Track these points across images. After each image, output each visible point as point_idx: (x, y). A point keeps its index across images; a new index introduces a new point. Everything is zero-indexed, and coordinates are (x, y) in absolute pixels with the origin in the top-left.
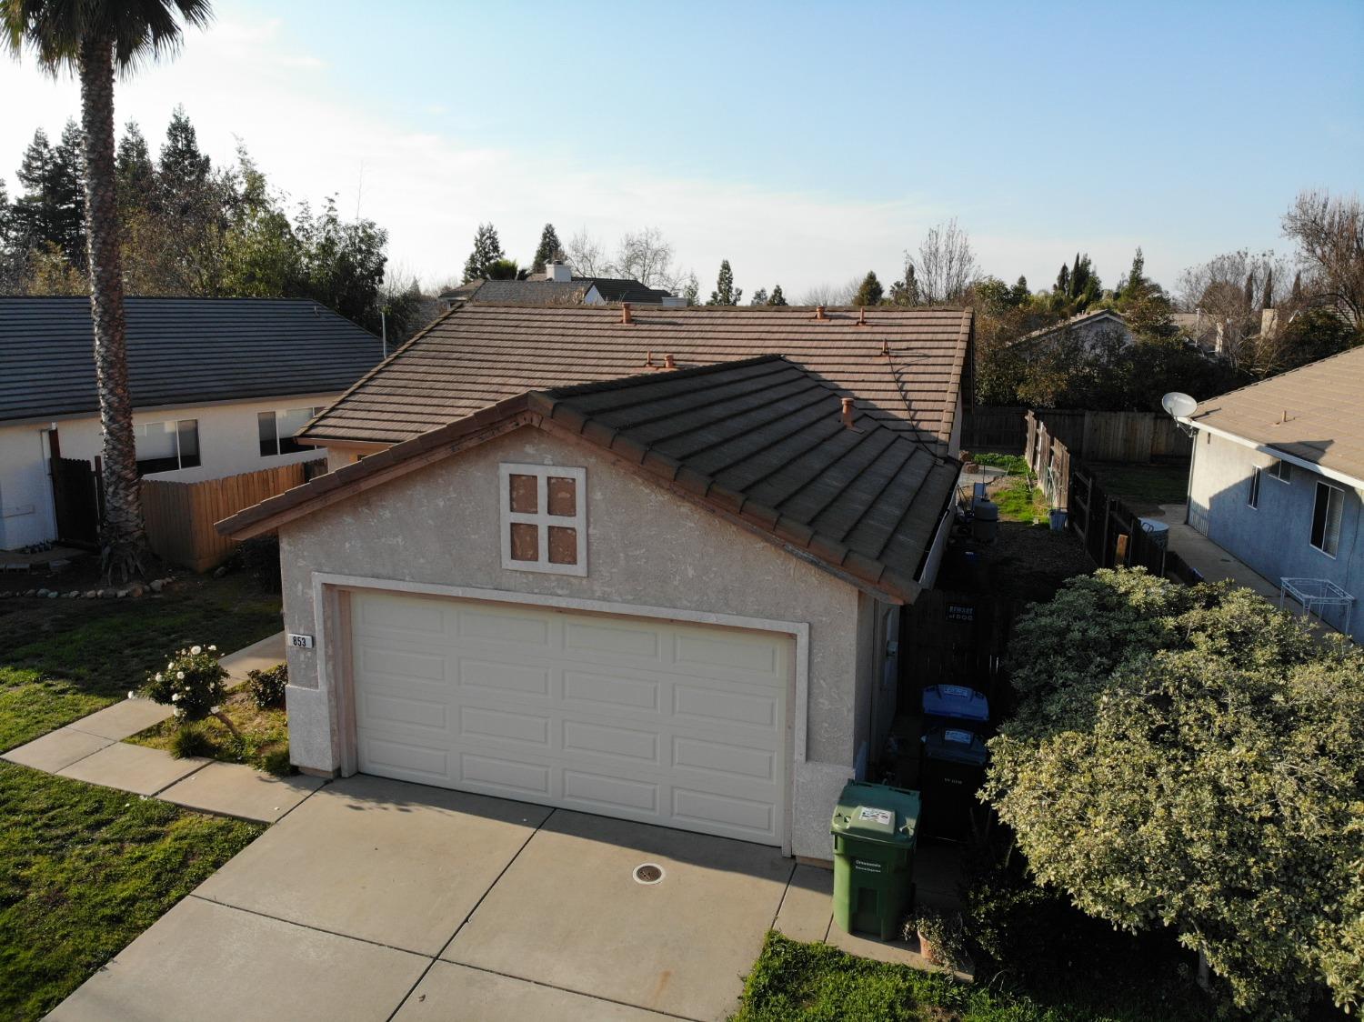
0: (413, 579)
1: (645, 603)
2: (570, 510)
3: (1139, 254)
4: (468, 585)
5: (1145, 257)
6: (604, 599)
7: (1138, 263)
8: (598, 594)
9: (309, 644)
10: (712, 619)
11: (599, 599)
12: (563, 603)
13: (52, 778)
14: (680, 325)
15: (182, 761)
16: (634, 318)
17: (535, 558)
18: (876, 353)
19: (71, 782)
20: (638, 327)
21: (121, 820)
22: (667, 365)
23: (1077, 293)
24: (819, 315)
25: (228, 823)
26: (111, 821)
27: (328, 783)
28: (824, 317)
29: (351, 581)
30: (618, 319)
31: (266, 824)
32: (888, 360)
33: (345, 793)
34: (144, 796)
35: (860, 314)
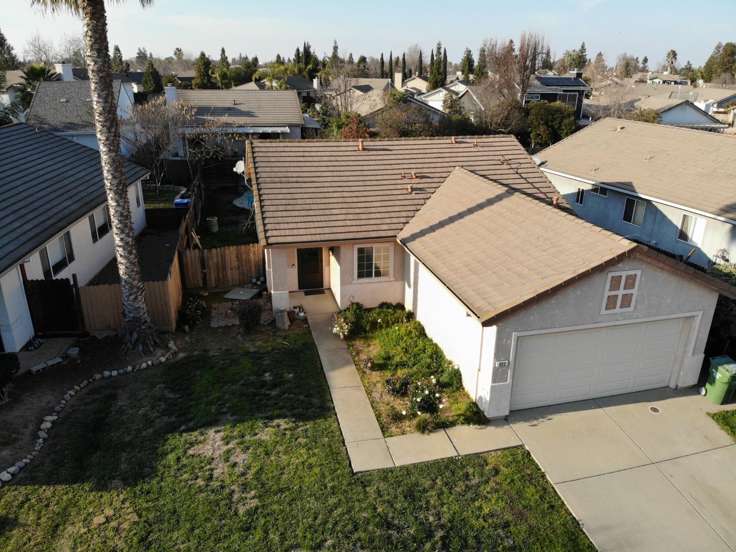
0: (560, 327)
1: (652, 316)
2: (633, 286)
3: (335, 43)
4: (584, 324)
5: (338, 44)
6: (636, 318)
7: (336, 48)
8: (635, 316)
9: (507, 364)
10: (674, 316)
11: (635, 318)
12: (621, 323)
13: (402, 468)
14: (392, 150)
15: (433, 435)
16: (365, 147)
17: (615, 308)
18: (499, 162)
19: (415, 466)
20: (371, 153)
21: (471, 471)
22: (414, 177)
23: (307, 64)
24: (453, 142)
25: (506, 452)
26: (467, 473)
27: (506, 420)
28: (456, 142)
29: (532, 333)
30: (356, 148)
31: (521, 446)
32: (508, 167)
33: (519, 421)
34: (456, 457)
35: (475, 140)
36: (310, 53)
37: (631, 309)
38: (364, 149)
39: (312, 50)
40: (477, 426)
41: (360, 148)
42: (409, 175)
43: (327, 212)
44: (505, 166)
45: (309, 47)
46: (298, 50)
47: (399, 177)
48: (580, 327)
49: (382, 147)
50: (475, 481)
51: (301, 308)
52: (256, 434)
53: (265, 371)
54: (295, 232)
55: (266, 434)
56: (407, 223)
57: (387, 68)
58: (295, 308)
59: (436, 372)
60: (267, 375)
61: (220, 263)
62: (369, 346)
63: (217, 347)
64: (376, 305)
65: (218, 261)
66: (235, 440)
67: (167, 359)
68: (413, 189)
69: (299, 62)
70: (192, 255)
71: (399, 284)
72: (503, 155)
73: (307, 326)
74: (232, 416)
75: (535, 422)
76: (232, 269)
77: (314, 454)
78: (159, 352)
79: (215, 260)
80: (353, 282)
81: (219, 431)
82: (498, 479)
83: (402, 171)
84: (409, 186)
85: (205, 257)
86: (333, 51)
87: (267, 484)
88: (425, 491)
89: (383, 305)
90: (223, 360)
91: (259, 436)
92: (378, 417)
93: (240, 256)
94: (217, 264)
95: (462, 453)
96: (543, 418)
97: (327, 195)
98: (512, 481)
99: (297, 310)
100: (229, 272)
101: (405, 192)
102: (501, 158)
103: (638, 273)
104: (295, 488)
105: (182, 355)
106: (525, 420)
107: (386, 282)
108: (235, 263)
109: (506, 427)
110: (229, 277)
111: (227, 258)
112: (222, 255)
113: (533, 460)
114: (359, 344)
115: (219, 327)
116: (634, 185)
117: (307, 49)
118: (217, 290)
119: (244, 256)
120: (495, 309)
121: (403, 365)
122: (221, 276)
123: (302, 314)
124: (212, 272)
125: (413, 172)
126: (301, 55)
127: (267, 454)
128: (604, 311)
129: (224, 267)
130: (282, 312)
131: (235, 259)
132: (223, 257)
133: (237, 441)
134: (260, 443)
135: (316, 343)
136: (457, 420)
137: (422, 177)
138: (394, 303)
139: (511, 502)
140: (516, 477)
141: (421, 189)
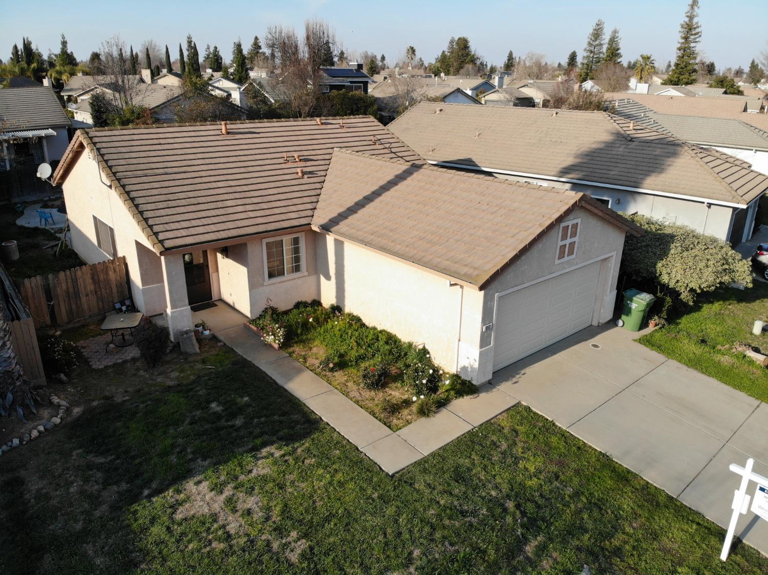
0: (527, 282)
1: (585, 261)
2: (575, 234)
3: (63, 38)
4: (543, 276)
5: (67, 39)
7: (64, 43)
8: (576, 263)
9: (491, 327)
10: (599, 259)
13: (433, 455)
14: (259, 133)
15: (438, 416)
16: (228, 131)
17: (564, 257)
18: (370, 143)
19: (443, 448)
20: (237, 136)
21: (494, 438)
22: (297, 160)
23: (29, 63)
24: (319, 123)
25: (511, 412)
26: (492, 441)
27: (490, 385)
28: (322, 124)
29: (509, 291)
30: (218, 132)
31: (518, 403)
32: (382, 147)
33: (502, 382)
34: (473, 430)
35: (341, 121)
36: (32, 50)
37: (573, 256)
38: (228, 133)
39: (33, 47)
40: (469, 397)
41: (224, 131)
42: (292, 158)
43: (220, 204)
44: (377, 146)
45: (30, 43)
46: (16, 47)
47: (281, 161)
48: (541, 280)
49: (247, 130)
50: (504, 446)
51: (203, 325)
52: (250, 471)
53: (209, 402)
54: (193, 231)
55: (262, 468)
56: (315, 209)
57: (128, 65)
58: (196, 326)
59: (399, 356)
60: (213, 405)
61: (71, 290)
62: (311, 349)
63: (121, 390)
64: (290, 306)
65: (68, 288)
66: (229, 485)
67: (62, 419)
68: (304, 173)
69: (18, 62)
70: (33, 284)
71: (313, 278)
72: (374, 135)
73: (222, 344)
74: (204, 459)
75: (515, 380)
76: (87, 295)
77: (336, 471)
78: (45, 413)
79: (64, 287)
80: (265, 284)
81: (199, 482)
82: (521, 437)
83: (285, 155)
84: (299, 170)
85: (51, 285)
86: (61, 46)
87: (304, 519)
88: (469, 470)
89: (298, 305)
90: (143, 402)
91: (255, 471)
92: (373, 414)
93: (96, 277)
94: (68, 292)
95: (477, 424)
96: (519, 374)
97: (209, 185)
98: (535, 436)
99: (200, 329)
100: (84, 299)
101: (295, 176)
102: (372, 138)
103: (579, 221)
104: (340, 512)
105: (77, 411)
106: (507, 380)
107: (298, 278)
108: (91, 287)
109: (494, 390)
110: (85, 306)
111: (80, 281)
112: (72, 278)
113: (535, 413)
114: (298, 349)
115: (105, 367)
116: (474, 160)
117: (27, 46)
118: (70, 326)
119: (102, 277)
120: (485, 271)
121: (362, 358)
122: (74, 306)
123: (207, 332)
124: (62, 304)
125: (296, 155)
126: (20, 53)
127: (281, 487)
128: (557, 262)
129: (77, 294)
130: (187, 332)
131: (91, 281)
132: (75, 281)
133: (232, 485)
134: (264, 479)
135: (249, 359)
136: (448, 395)
137: (306, 160)
138: (309, 301)
139: (546, 455)
140: (535, 432)
141: (310, 173)
